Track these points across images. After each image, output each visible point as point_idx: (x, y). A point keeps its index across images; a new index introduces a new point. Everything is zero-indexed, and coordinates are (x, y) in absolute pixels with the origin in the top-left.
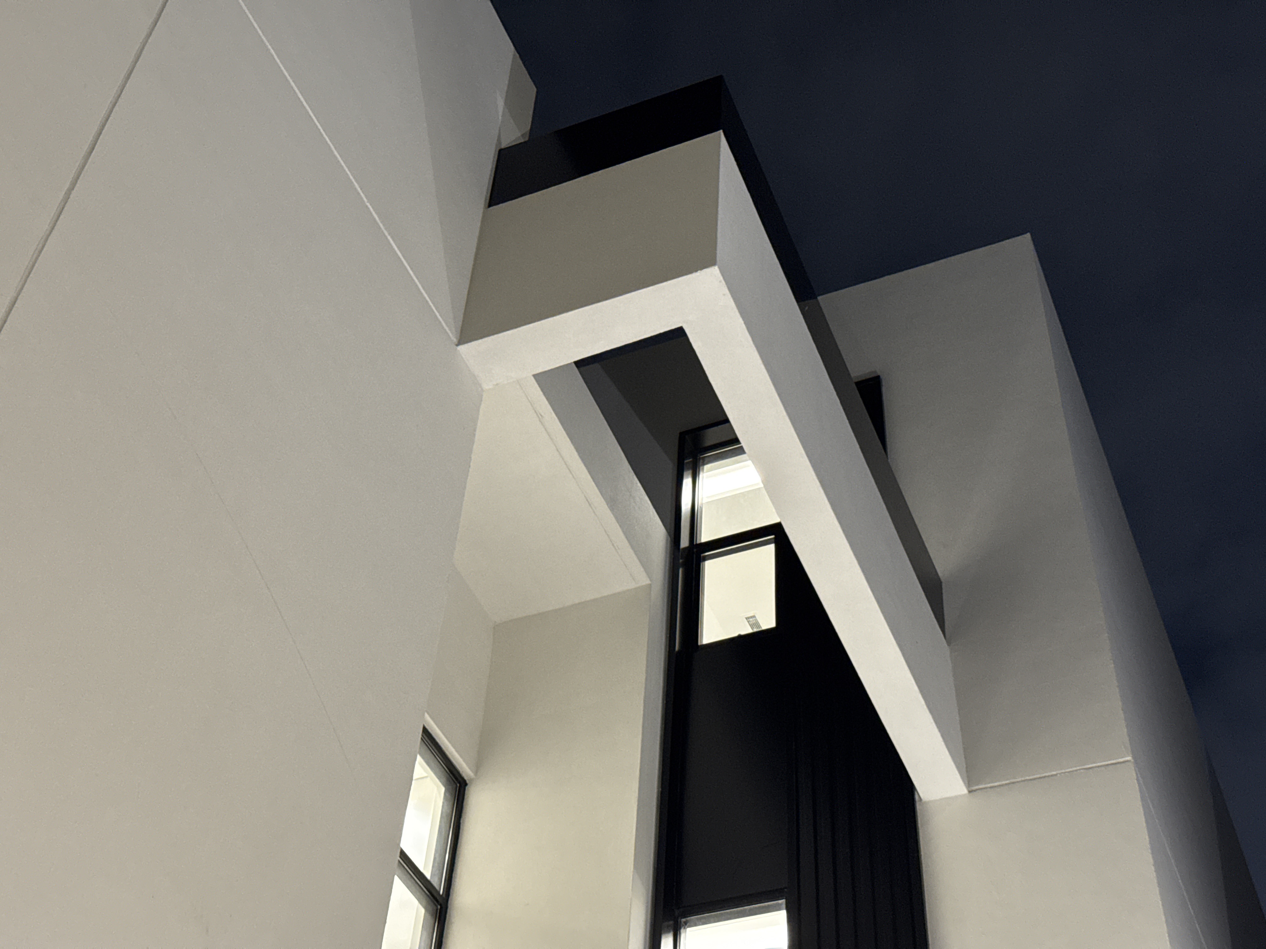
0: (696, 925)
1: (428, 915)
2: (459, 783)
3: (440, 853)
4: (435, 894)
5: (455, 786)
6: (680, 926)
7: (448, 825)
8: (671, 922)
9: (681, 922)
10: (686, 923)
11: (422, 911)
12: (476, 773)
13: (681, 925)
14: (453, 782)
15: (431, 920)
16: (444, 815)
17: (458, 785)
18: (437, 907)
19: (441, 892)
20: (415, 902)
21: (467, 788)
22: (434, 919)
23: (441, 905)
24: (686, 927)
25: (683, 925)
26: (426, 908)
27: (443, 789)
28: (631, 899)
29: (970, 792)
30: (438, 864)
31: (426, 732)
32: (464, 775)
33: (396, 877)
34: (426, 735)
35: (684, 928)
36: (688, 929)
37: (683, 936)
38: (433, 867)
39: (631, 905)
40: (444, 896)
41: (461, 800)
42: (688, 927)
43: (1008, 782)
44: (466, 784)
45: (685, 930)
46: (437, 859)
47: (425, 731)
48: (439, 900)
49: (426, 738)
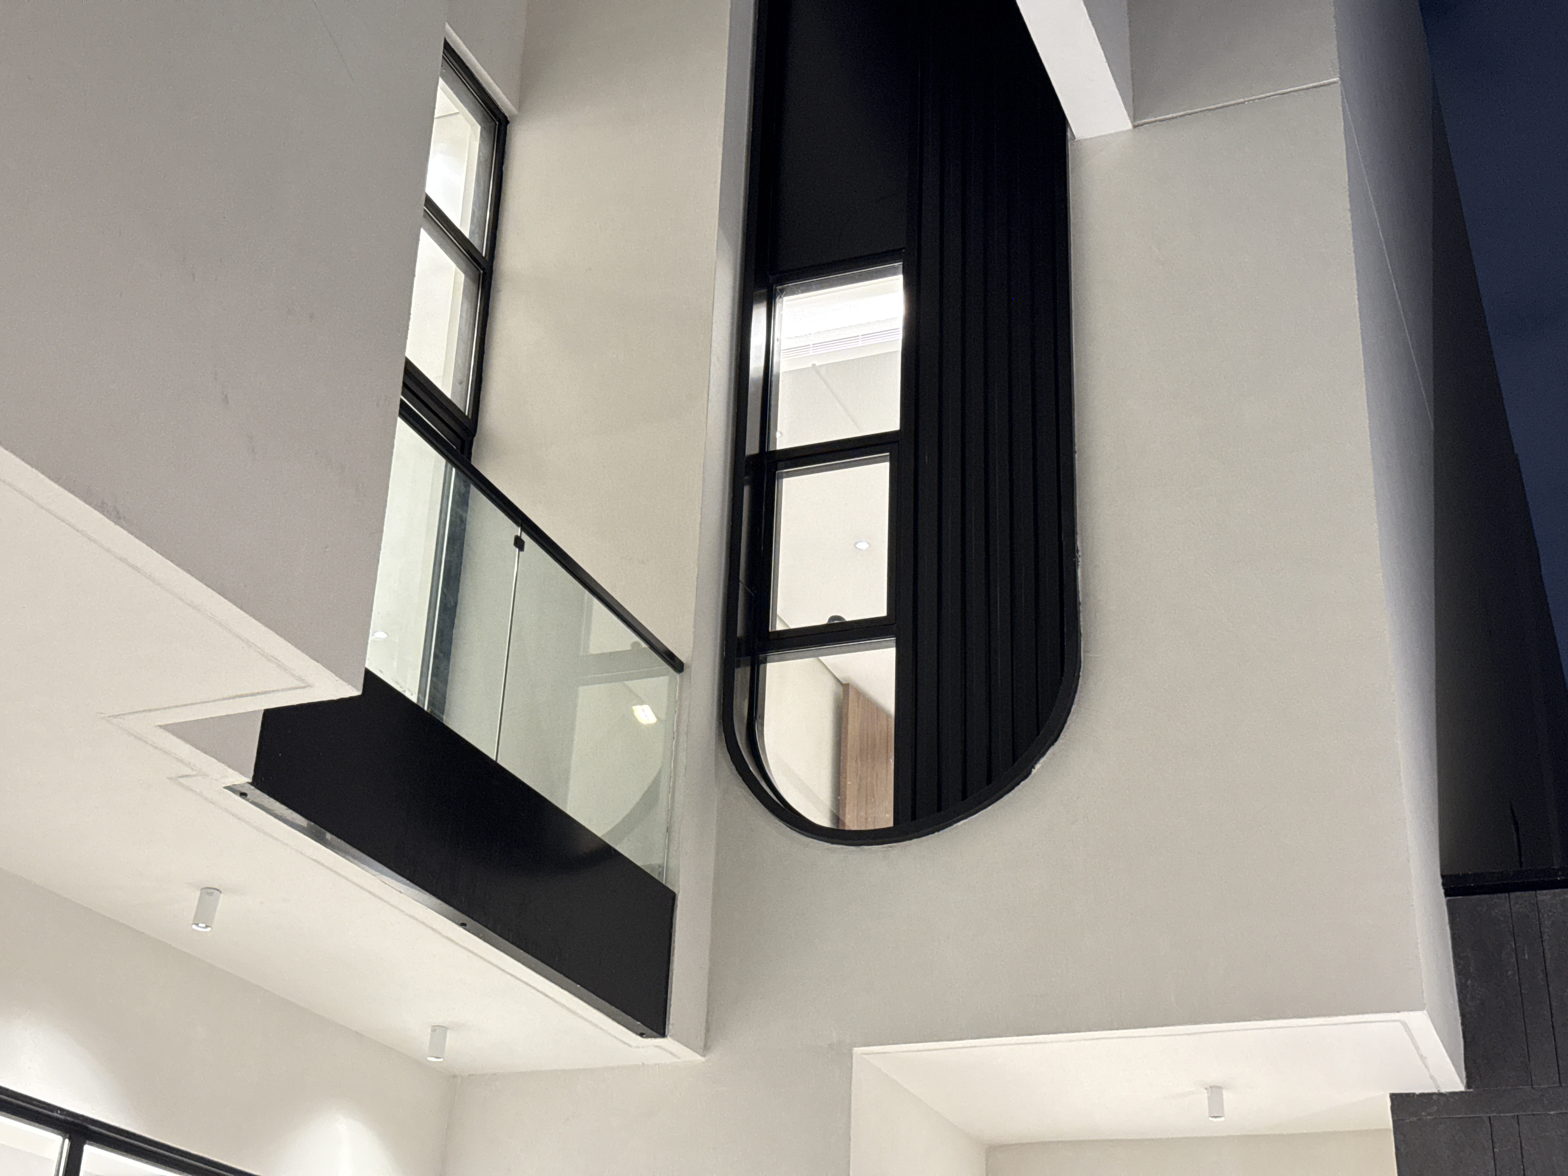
0: (793, 293)
1: (470, 283)
2: (499, 121)
3: (479, 206)
4: (477, 257)
5: (493, 124)
6: (775, 295)
7: (487, 175)
8: (764, 291)
9: (776, 289)
10: (782, 291)
11: (462, 277)
12: (519, 108)
13: (777, 294)
14: (490, 120)
15: (473, 287)
16: (482, 159)
17: (497, 123)
18: (479, 271)
19: (484, 255)
20: (453, 266)
21: (508, 126)
22: (477, 286)
23: (483, 269)
24: (782, 296)
25: (779, 294)
26: (465, 273)
27: (479, 128)
28: (716, 263)
29: (1135, 127)
30: (477, 221)
31: (448, 49)
32: (504, 110)
33: (422, 231)
34: (448, 52)
35: (780, 297)
36: (785, 299)
37: (778, 306)
38: (472, 223)
39: (715, 270)
40: (487, 258)
41: (501, 142)
42: (784, 296)
43: (1182, 113)
44: (507, 122)
45: (781, 299)
46: (477, 214)
47: (447, 47)
48: (482, 263)
49: (449, 56)
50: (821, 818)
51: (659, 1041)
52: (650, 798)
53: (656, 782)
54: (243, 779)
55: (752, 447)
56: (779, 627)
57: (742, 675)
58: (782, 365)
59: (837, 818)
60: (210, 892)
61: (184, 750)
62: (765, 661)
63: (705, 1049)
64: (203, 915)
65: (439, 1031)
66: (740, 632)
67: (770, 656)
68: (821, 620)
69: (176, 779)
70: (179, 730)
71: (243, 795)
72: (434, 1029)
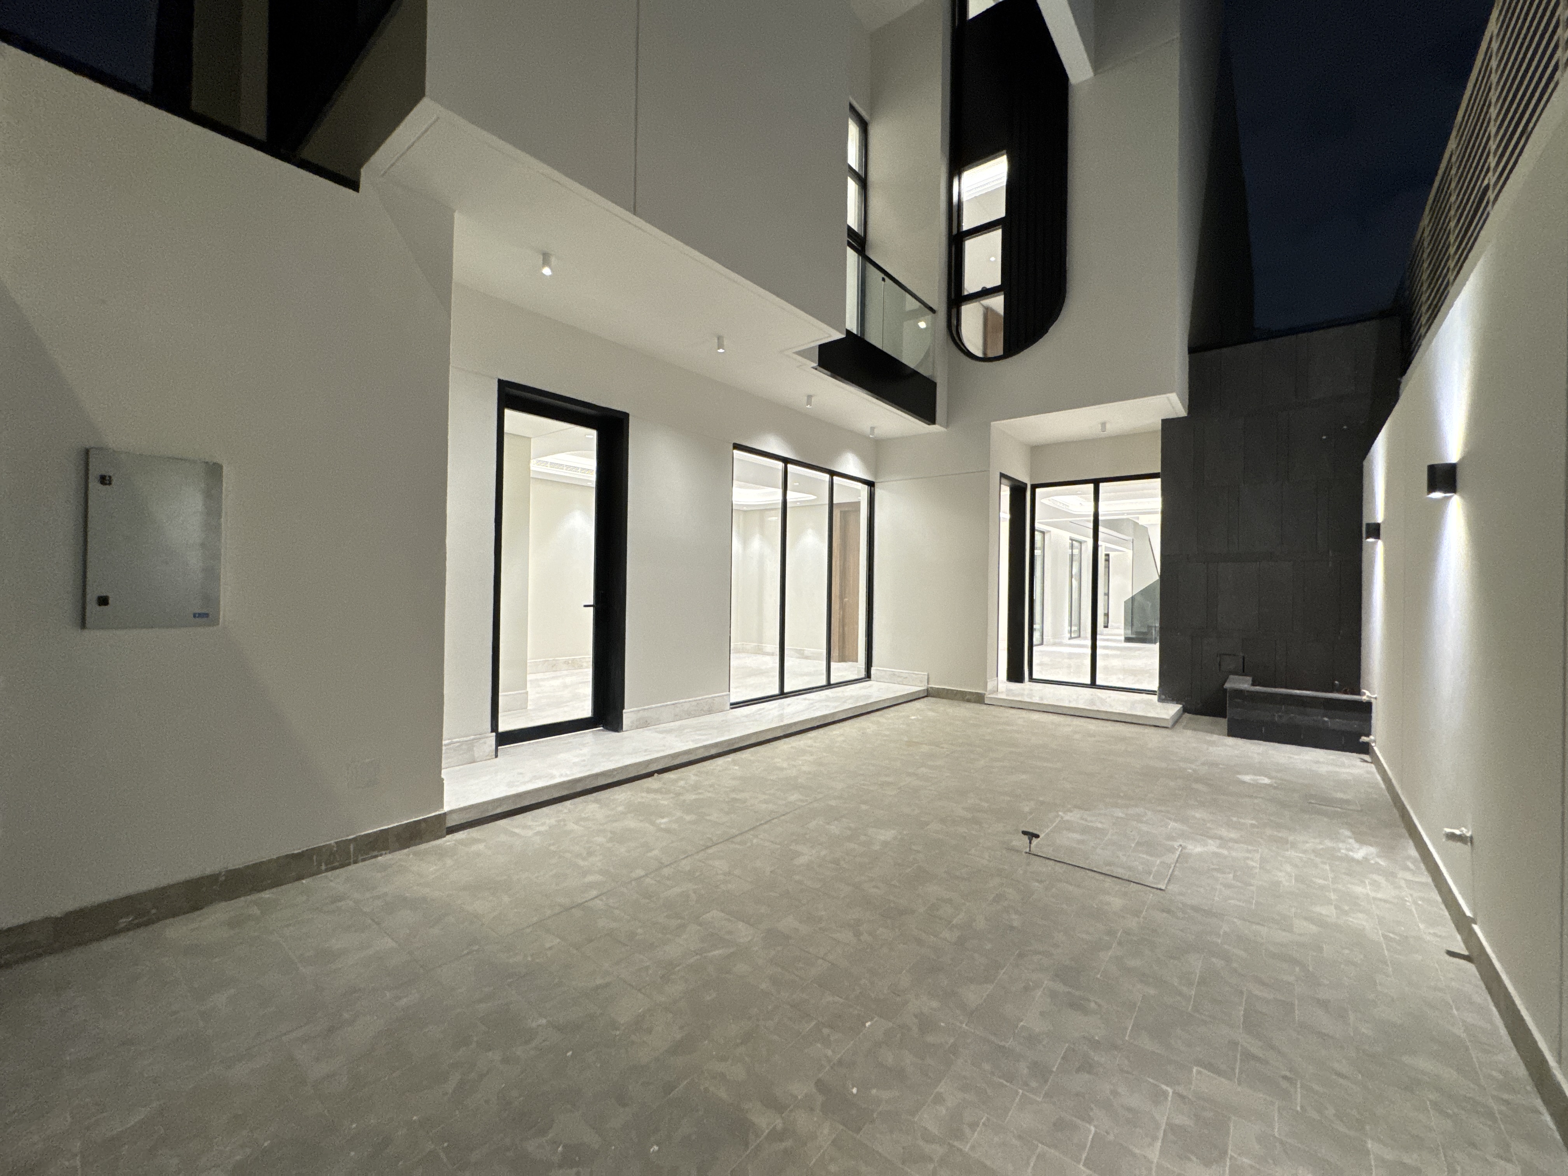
0: (968, 169)
2: (865, 125)
3: (861, 160)
4: (862, 179)
5: (863, 127)
7: (863, 146)
8: (957, 171)
9: (961, 170)
10: (963, 170)
11: (857, 186)
12: (871, 115)
13: (962, 172)
14: (863, 125)
15: (862, 190)
18: (863, 184)
20: (854, 184)
21: (867, 127)
26: (860, 186)
27: (858, 129)
29: (1095, 75)
30: (860, 165)
32: (866, 121)
33: (849, 178)
34: (850, 106)
37: (962, 176)
40: (865, 178)
41: (866, 133)
42: (964, 172)
44: (867, 124)
45: (963, 174)
46: (861, 163)
47: (850, 104)
48: (863, 181)
49: (850, 108)
50: (979, 354)
51: (934, 426)
52: (927, 354)
53: (929, 349)
54: (815, 365)
55: (955, 232)
56: (966, 293)
57: (954, 311)
58: (965, 198)
59: (985, 353)
60: (810, 397)
61: (799, 358)
62: (961, 306)
63: (947, 426)
64: (809, 403)
65: (873, 429)
66: (953, 296)
67: (963, 303)
68: (979, 289)
69: (798, 367)
70: (799, 353)
71: (816, 369)
72: (871, 428)
